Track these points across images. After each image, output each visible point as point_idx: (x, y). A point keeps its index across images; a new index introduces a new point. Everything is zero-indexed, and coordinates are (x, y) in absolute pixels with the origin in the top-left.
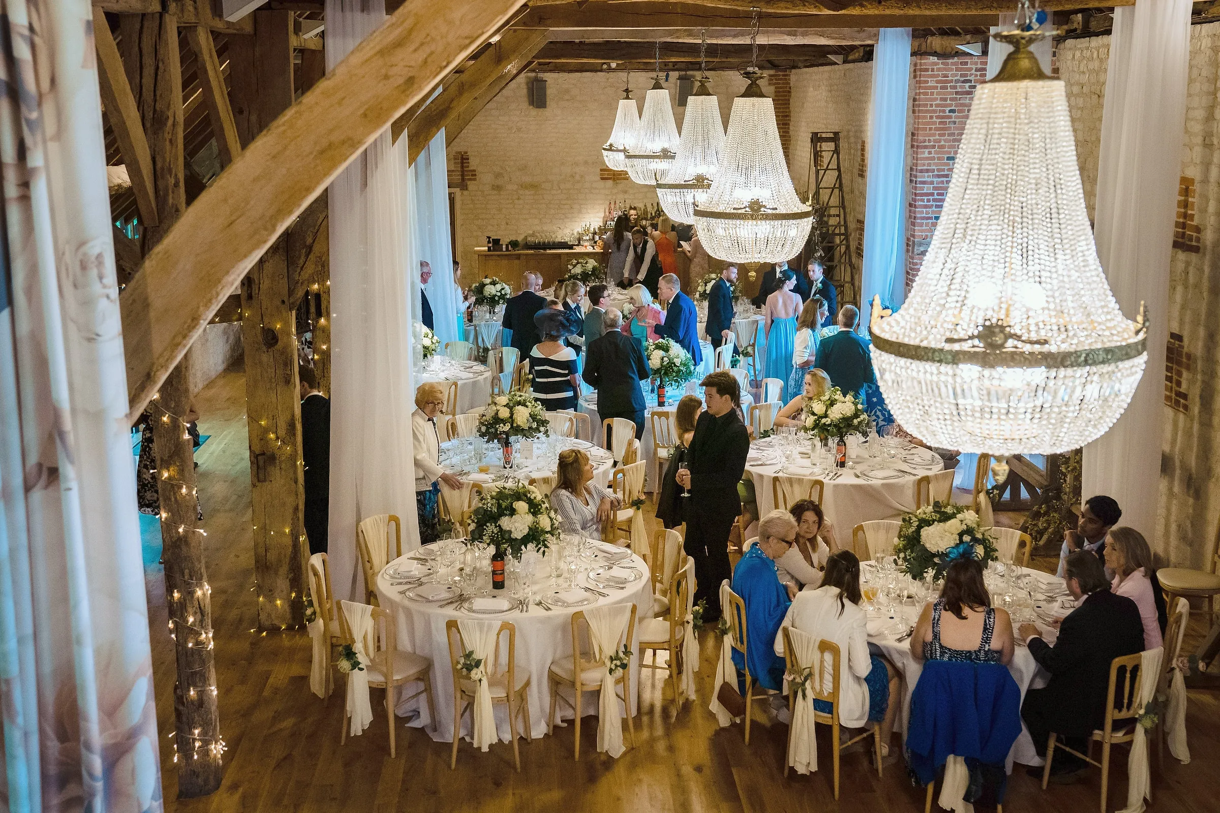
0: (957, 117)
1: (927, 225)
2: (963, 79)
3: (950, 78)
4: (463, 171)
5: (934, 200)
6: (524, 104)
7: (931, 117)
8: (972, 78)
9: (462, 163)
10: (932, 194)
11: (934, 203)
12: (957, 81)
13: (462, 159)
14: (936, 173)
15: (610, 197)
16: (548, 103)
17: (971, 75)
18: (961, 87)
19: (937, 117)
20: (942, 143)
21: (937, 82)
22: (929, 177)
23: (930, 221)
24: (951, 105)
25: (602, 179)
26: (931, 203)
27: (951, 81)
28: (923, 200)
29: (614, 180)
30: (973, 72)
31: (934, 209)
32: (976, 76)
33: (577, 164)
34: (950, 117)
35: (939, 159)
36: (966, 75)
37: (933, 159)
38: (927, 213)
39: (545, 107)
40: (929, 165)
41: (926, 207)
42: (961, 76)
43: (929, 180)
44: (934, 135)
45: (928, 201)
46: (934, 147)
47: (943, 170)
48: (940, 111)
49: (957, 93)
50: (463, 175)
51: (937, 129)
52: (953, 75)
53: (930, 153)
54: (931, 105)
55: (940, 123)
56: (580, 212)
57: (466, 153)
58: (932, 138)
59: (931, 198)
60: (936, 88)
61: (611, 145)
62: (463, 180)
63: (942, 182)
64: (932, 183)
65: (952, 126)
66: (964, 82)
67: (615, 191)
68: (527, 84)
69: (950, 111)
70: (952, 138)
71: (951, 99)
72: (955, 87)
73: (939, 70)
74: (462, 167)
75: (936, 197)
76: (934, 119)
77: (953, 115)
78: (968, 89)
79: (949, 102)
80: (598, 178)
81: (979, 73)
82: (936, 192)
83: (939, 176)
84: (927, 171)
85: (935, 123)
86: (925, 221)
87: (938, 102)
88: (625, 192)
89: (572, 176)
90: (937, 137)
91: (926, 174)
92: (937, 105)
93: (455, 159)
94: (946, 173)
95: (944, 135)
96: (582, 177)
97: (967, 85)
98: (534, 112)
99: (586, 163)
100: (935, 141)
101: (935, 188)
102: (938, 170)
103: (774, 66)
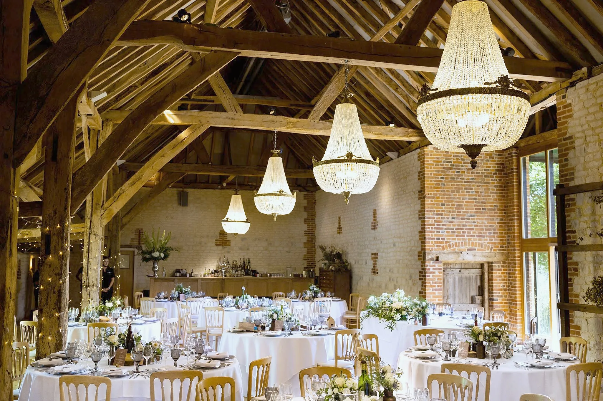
0: (445, 182)
1: (432, 242)
2: (447, 161)
3: (440, 160)
4: (140, 239)
5: (435, 228)
6: (175, 205)
7: (431, 181)
8: (452, 160)
9: (140, 235)
10: (434, 225)
11: (435, 230)
12: (444, 162)
13: (140, 232)
14: (435, 212)
15: (220, 255)
16: (188, 203)
17: (451, 159)
18: (446, 165)
19: (435, 181)
20: (438, 196)
21: (434, 161)
22: (432, 214)
23: (434, 240)
24: (441, 175)
25: (216, 245)
26: (434, 230)
27: (441, 161)
28: (429, 228)
29: (223, 246)
30: (452, 157)
31: (435, 233)
32: (454, 159)
33: (202, 237)
34: (441, 181)
35: (437, 204)
36: (449, 159)
37: (434, 204)
38: (432, 235)
39: (187, 206)
40: (431, 208)
41: (431, 232)
42: (446, 159)
43: (432, 216)
44: (433, 191)
45: (432, 228)
46: (434, 198)
47: (440, 211)
48: (436, 178)
49: (444, 168)
50: (139, 241)
51: (435, 188)
52: (441, 158)
53: (432, 201)
54: (431, 174)
55: (436, 184)
56: (204, 263)
57: (142, 229)
58: (432, 193)
59: (434, 227)
60: (433, 165)
61: (227, 219)
62: (140, 244)
63: (439, 218)
64: (434, 218)
65: (443, 186)
66: (448, 162)
67: (223, 252)
68: (177, 194)
69: (442, 178)
70: (443, 193)
71: (442, 171)
72: (443, 165)
73: (434, 155)
74: (140, 237)
75: (436, 226)
76: (433, 182)
77: (443, 180)
78: (450, 166)
79: (440, 173)
80: (214, 244)
81: (455, 158)
82: (436, 224)
83: (437, 214)
84: (431, 211)
85: (433, 184)
86: (431, 240)
87: (435, 172)
88: (229, 252)
89: (200, 243)
90: (435, 192)
91: (430, 213)
92: (434, 174)
93: (135, 232)
94: (441, 213)
95: (438, 191)
96: (205, 243)
97: (449, 164)
98: (181, 208)
99: (208, 236)
100: (434, 194)
101: (435, 221)
102: (437, 211)
103: (306, 190)
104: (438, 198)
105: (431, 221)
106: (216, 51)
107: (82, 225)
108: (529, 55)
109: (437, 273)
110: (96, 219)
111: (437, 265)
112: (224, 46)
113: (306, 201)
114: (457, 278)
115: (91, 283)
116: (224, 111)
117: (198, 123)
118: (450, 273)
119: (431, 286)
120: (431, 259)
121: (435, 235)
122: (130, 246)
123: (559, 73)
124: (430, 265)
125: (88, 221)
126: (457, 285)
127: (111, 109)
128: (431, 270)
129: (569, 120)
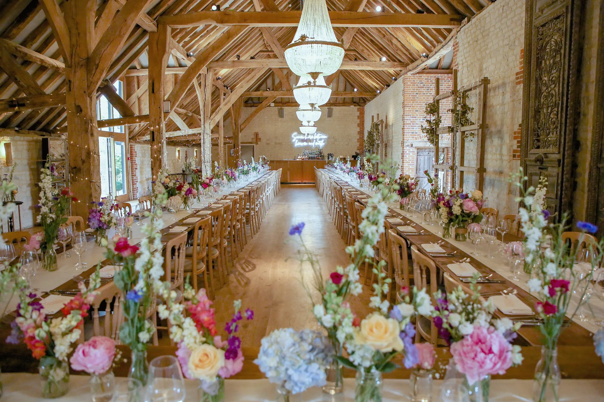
0: (419, 96)
4: (257, 138)
6: (277, 117)
7: (409, 96)
8: (424, 82)
9: (256, 136)
12: (418, 83)
13: (257, 134)
18: (420, 85)
19: (412, 96)
20: (414, 105)
21: (411, 83)
23: (410, 134)
24: (416, 92)
27: (416, 83)
28: (407, 126)
34: (416, 96)
35: (412, 111)
37: (410, 111)
40: (409, 113)
41: (408, 128)
43: (409, 119)
44: (410, 102)
46: (410, 107)
48: (412, 94)
49: (418, 87)
51: (411, 100)
52: (417, 81)
53: (409, 109)
54: (409, 91)
55: (413, 98)
57: (258, 132)
60: (411, 85)
62: (257, 141)
63: (414, 120)
65: (417, 99)
68: (278, 110)
69: (416, 94)
70: (417, 103)
72: (418, 85)
73: (412, 79)
78: (422, 86)
79: (415, 90)
81: (426, 80)
83: (413, 117)
84: (408, 115)
85: (410, 98)
86: (408, 134)
87: (412, 90)
90: (412, 103)
91: (408, 117)
92: (411, 92)
93: (253, 134)
94: (415, 116)
95: (414, 102)
100: (410, 105)
101: (411, 122)
102: (412, 115)
103: (359, 105)
104: (414, 107)
105: (408, 122)
106: (235, 26)
107: (200, 129)
108: (440, 11)
109: (411, 154)
110: (207, 125)
111: (411, 150)
112: (239, 22)
113: (359, 112)
114: (426, 157)
115: (206, 161)
116: (277, 58)
117: (261, 67)
118: (421, 154)
119: (407, 162)
120: (408, 146)
121: (410, 130)
122: (251, 143)
123: (452, 22)
124: (407, 149)
125: (203, 126)
126: (426, 162)
127: (212, 62)
128: (408, 152)
129: (458, 53)
